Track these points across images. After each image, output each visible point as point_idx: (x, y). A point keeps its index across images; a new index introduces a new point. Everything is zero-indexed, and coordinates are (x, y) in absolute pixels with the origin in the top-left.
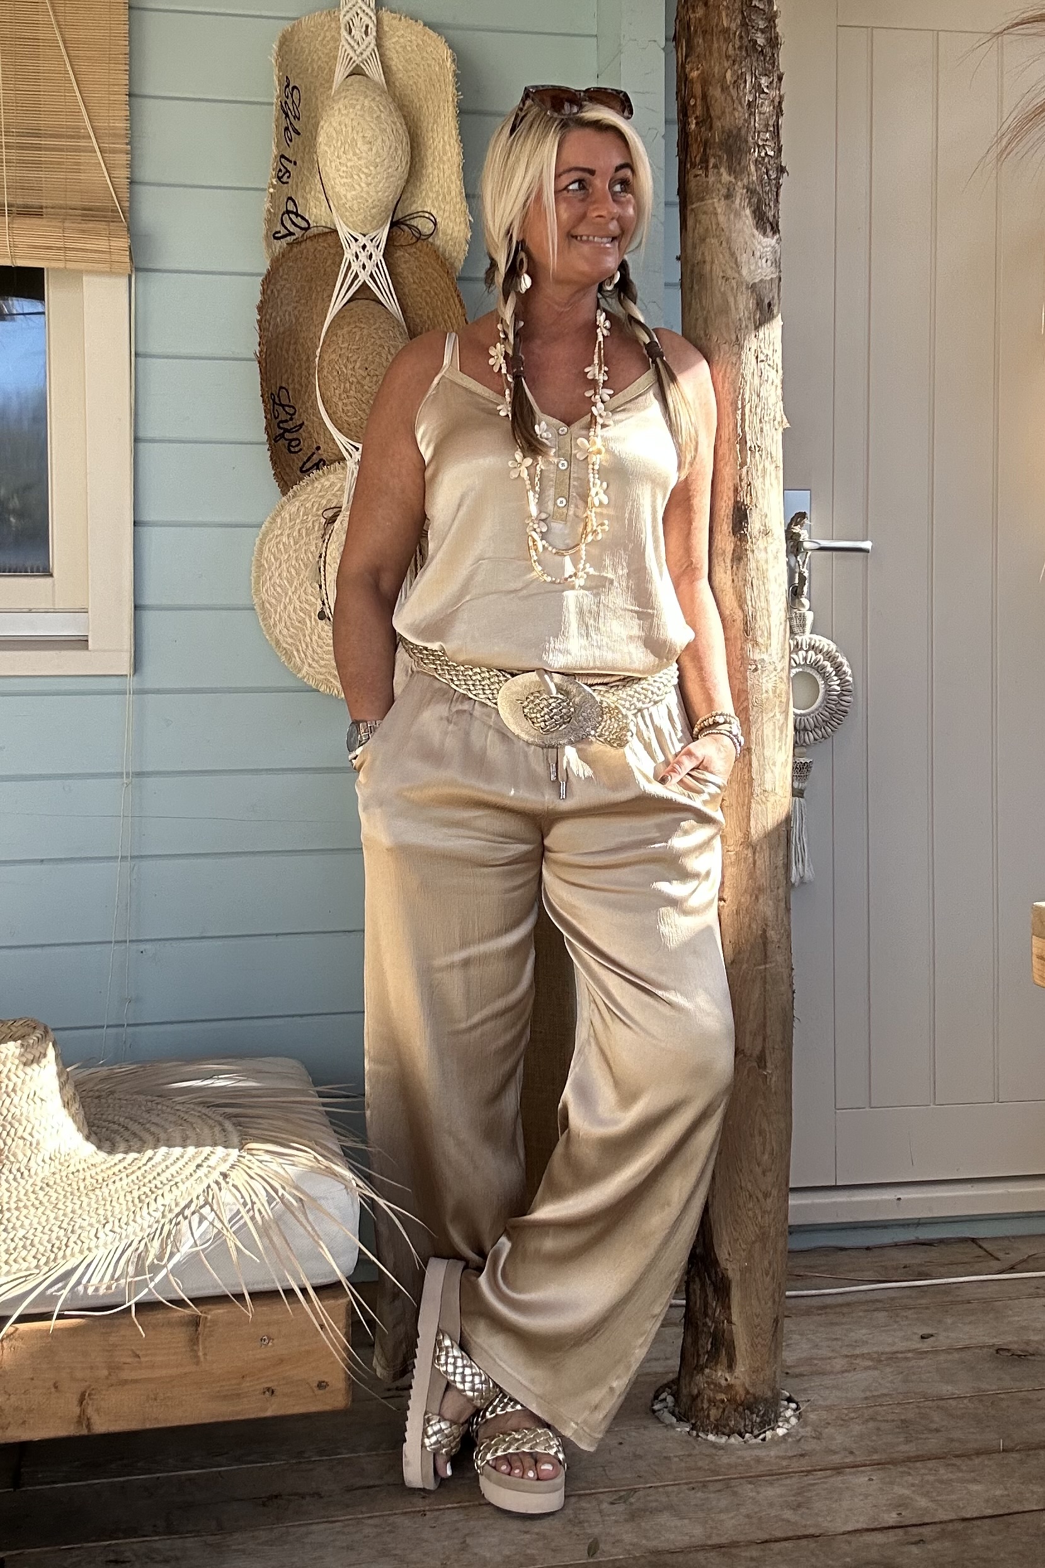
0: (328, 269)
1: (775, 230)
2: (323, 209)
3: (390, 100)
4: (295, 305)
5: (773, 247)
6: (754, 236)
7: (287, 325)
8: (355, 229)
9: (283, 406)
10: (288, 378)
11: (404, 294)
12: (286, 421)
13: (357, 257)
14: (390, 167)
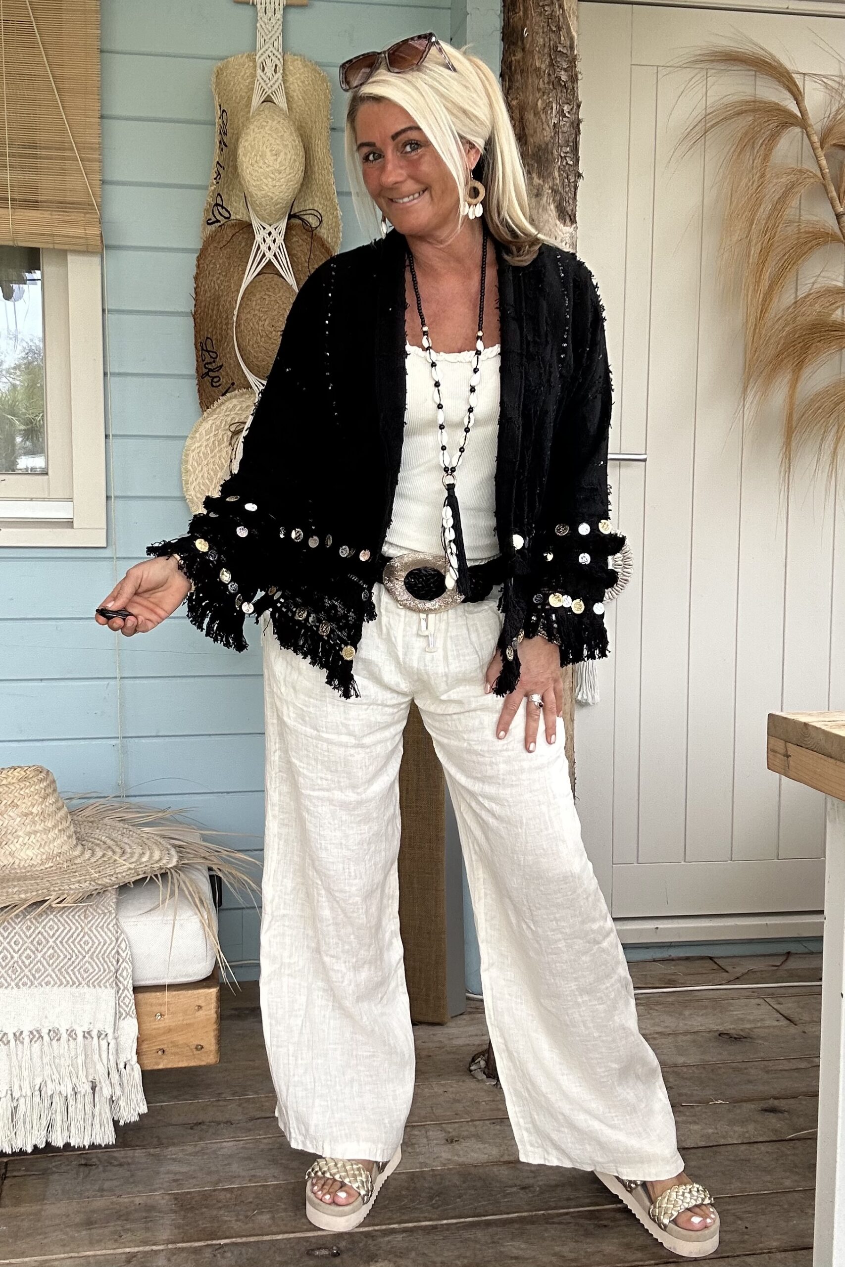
0: (243, 250)
1: (573, 221)
2: (241, 204)
3: (291, 123)
4: (217, 275)
5: (572, 233)
6: (556, 225)
7: (212, 291)
8: (265, 222)
9: (207, 351)
10: (213, 331)
11: (298, 270)
12: (210, 363)
13: (264, 241)
14: (290, 174)
